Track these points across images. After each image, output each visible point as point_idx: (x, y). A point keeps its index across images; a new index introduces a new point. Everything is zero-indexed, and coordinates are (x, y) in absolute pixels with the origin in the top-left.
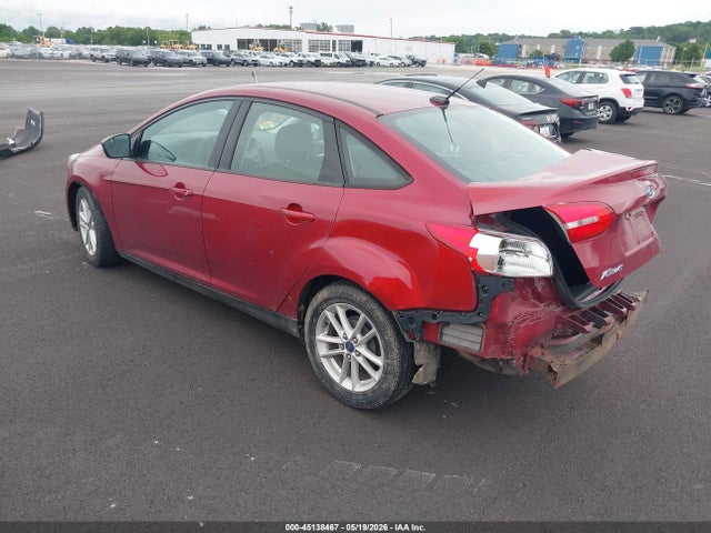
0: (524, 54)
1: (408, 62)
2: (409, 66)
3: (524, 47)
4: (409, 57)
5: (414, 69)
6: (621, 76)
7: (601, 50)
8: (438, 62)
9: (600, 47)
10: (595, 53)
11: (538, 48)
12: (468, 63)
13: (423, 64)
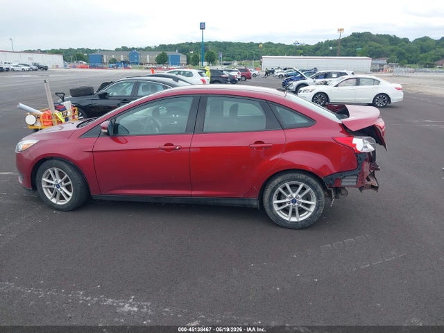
0: (105, 61)
1: (35, 67)
2: (36, 70)
3: (105, 56)
4: (35, 64)
5: (40, 72)
6: (199, 73)
7: (148, 58)
8: (53, 68)
9: (148, 56)
10: (146, 60)
11: (113, 57)
12: (74, 67)
13: (46, 68)
